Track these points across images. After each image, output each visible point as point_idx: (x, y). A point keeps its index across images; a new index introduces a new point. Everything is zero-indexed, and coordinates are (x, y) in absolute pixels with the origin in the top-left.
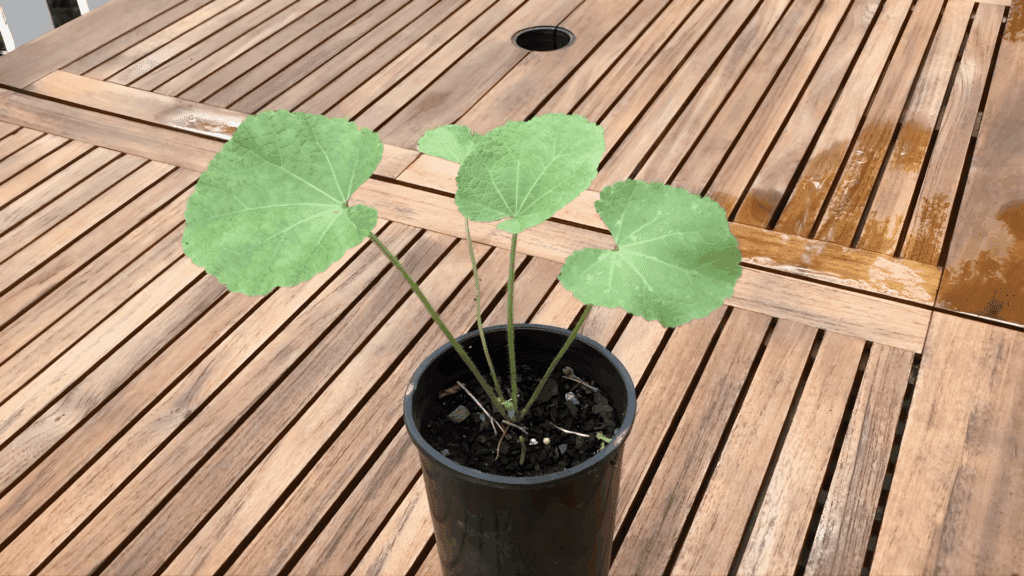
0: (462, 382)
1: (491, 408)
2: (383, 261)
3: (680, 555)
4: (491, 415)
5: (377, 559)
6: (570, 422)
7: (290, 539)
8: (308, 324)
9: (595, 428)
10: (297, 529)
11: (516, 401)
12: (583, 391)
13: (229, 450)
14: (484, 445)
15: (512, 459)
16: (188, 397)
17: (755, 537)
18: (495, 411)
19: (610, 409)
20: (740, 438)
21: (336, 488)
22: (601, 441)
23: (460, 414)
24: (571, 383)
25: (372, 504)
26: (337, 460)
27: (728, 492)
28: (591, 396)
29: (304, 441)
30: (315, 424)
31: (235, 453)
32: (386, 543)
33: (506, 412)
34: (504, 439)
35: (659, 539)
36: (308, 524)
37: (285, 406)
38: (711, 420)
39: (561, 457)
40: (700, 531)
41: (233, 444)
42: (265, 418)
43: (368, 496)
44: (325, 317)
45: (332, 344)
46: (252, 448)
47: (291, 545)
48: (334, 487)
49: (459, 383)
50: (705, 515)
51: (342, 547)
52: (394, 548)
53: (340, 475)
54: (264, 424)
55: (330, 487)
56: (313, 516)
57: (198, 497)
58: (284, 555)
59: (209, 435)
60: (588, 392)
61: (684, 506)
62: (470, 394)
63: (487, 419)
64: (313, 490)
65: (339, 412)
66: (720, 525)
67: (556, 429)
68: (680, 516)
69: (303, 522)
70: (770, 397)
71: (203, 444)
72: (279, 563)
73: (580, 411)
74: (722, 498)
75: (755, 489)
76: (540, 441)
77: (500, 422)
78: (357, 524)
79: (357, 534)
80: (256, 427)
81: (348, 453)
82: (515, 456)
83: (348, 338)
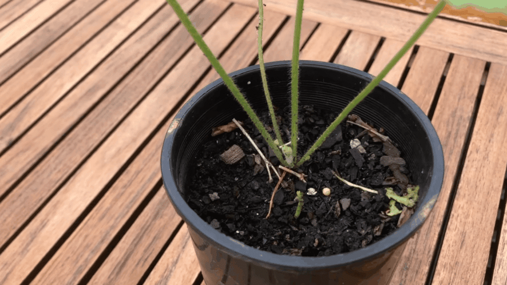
0: (237, 120)
1: (268, 151)
2: (174, 18)
3: (436, 272)
4: (267, 158)
5: (162, 276)
6: (353, 173)
7: (86, 255)
8: (113, 68)
9: (385, 183)
10: (92, 247)
11: (295, 145)
12: (371, 138)
13: (40, 172)
14: (257, 192)
15: (287, 210)
16: (12, 127)
17: (501, 254)
18: (271, 155)
19: (402, 162)
20: (475, 163)
21: (128, 208)
22: (392, 199)
23: (233, 154)
24: (356, 128)
25: (160, 222)
26: (130, 182)
27: (471, 211)
28: (381, 143)
29: (103, 166)
30: (113, 151)
31: (45, 175)
32: (171, 260)
33: (284, 157)
34: (280, 186)
35: (415, 256)
36: (102, 241)
37: (90, 135)
38: (449, 147)
39: (343, 213)
40: (451, 249)
41: (44, 168)
42: (72, 146)
43: (156, 216)
44: (126, 62)
45: (131, 83)
46: (59, 171)
47: (86, 261)
48: (127, 207)
49: (234, 120)
50: (454, 233)
51: (131, 263)
52: (178, 265)
53: (133, 195)
54: (71, 150)
55: (123, 207)
56: (107, 234)
57: (9, 216)
58: (79, 271)
59: (25, 159)
60: (375, 140)
61: (435, 224)
62: (247, 134)
63: (263, 162)
64: (108, 209)
65: (134, 140)
66: (468, 241)
67: (338, 180)
68: (432, 234)
69: (99, 239)
70: (495, 127)
71: (20, 167)
72: (74, 279)
73: (367, 162)
74: (467, 217)
75: (495, 208)
76: (320, 191)
77: (276, 166)
78: (146, 241)
79: (145, 251)
80: (65, 153)
81: (141, 176)
82: (291, 206)
83: (144, 79)
